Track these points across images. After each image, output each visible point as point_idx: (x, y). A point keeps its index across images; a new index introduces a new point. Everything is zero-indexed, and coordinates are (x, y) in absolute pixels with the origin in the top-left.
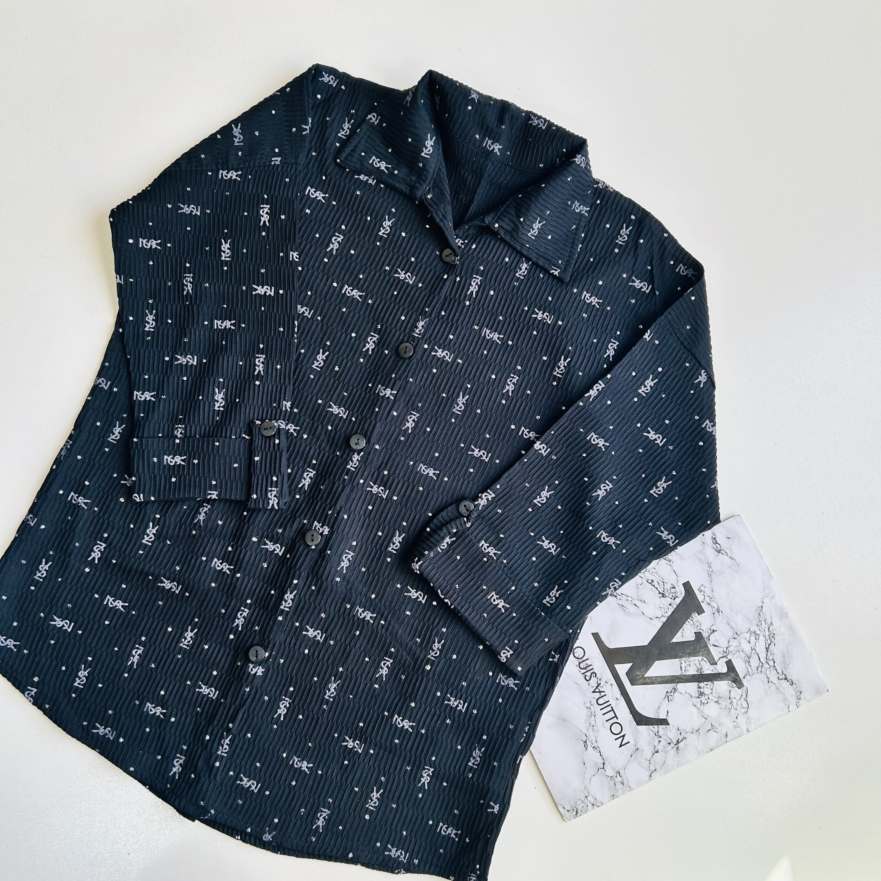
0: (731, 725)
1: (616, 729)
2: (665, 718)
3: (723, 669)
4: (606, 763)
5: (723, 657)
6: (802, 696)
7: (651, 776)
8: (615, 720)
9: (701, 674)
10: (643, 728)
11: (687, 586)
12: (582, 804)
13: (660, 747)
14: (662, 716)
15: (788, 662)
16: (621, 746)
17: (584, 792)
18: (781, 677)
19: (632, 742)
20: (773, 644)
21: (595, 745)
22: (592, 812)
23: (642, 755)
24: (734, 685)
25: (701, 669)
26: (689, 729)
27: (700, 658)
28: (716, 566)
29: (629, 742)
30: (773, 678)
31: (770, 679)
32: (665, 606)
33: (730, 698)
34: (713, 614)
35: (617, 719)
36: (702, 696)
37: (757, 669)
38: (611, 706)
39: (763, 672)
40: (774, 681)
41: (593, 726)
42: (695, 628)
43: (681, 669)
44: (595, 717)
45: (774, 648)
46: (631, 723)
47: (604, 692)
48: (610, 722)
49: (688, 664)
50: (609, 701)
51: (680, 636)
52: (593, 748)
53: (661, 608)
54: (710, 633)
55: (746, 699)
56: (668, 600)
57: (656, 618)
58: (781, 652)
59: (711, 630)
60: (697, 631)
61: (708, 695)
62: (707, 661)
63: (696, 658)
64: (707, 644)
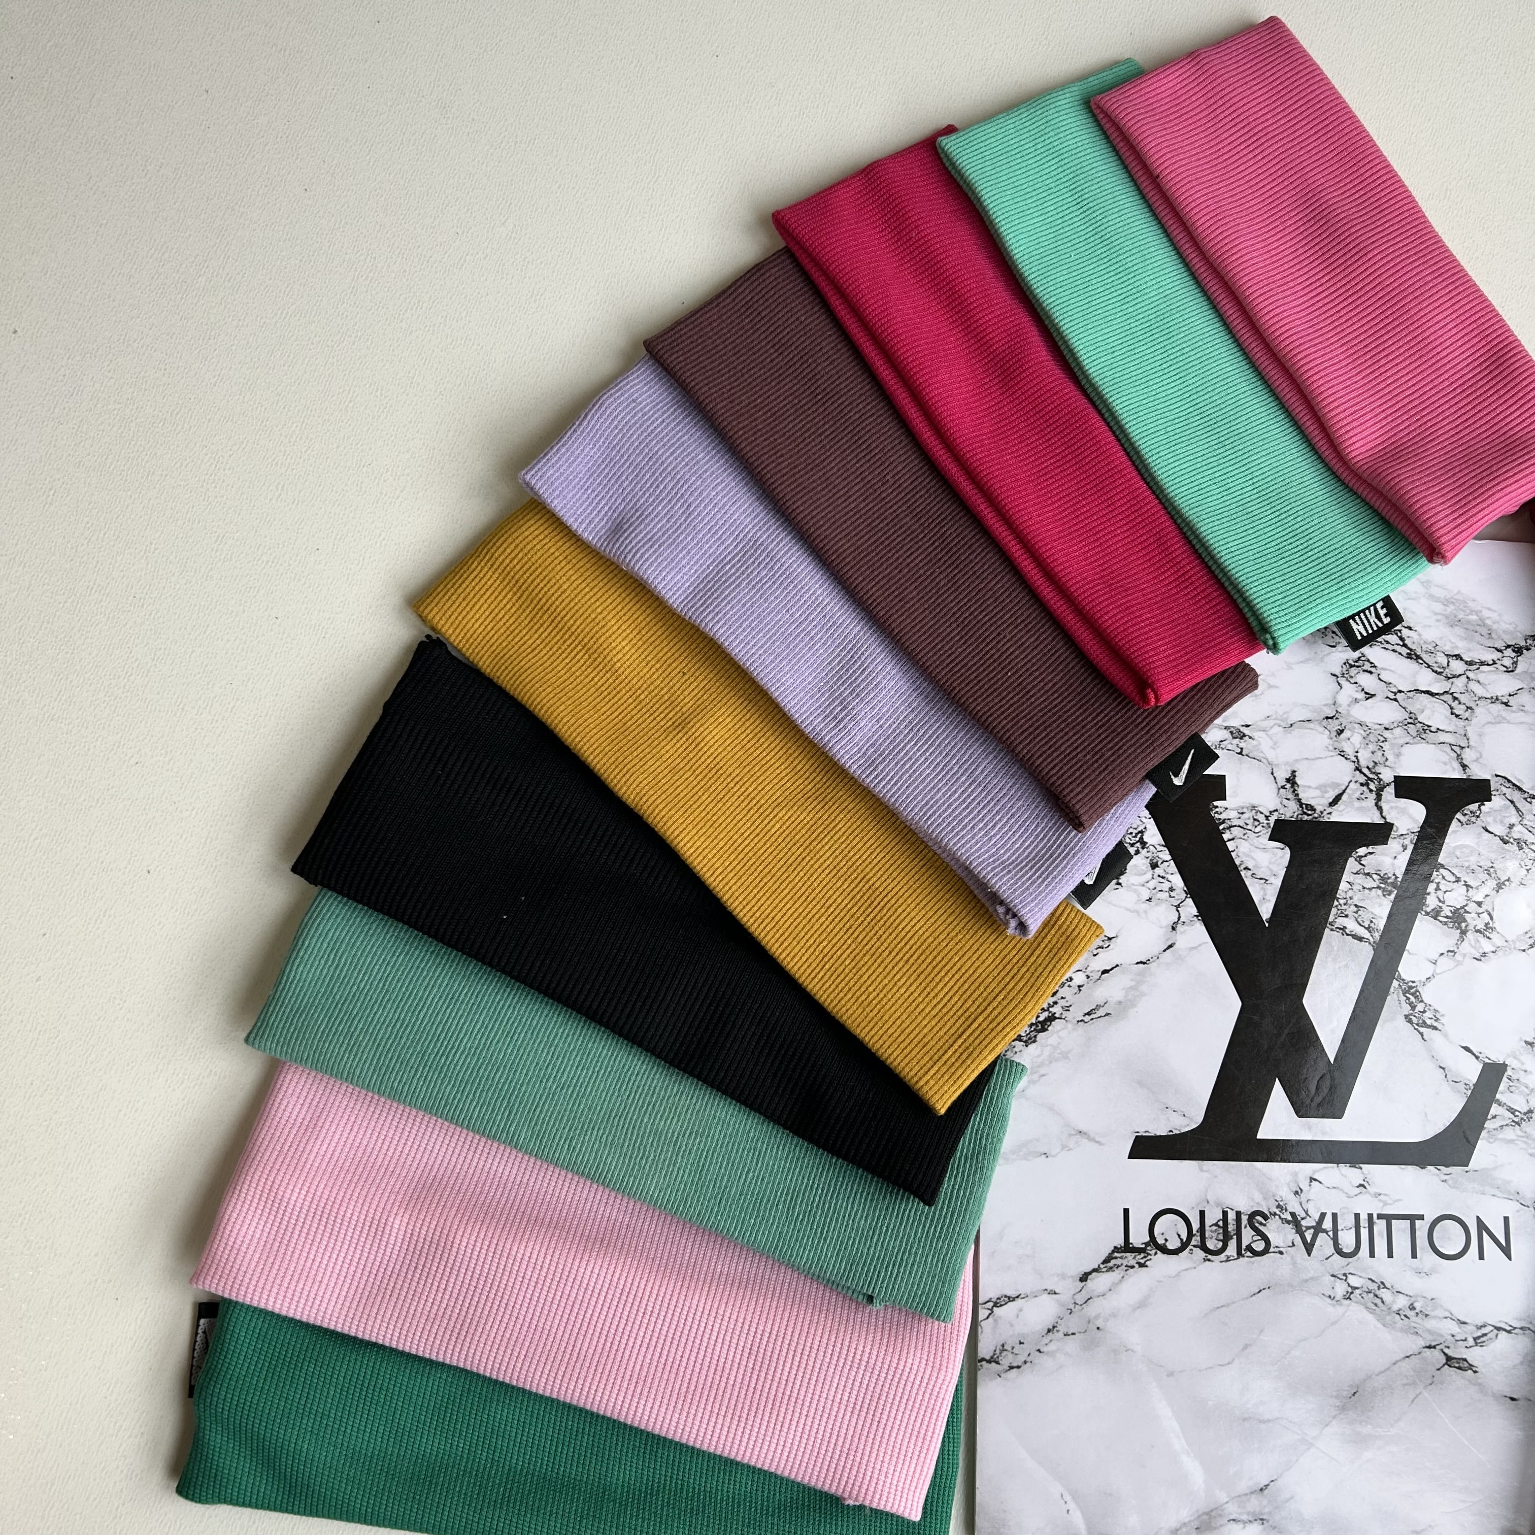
1: (1450, 1238)
2: (1480, 1066)
5: (1379, 797)
8: (1422, 1227)
9: (1399, 889)
10: (1484, 1153)
14: (1472, 1072)
15: (1474, 617)
16: (1506, 1251)
19: (1509, 1209)
21: (1470, 1332)
24: (1474, 807)
25: (1384, 879)
27: (1352, 864)
29: (1506, 1220)
30: (1502, 684)
31: (1499, 694)
32: (1152, 884)
33: (1506, 842)
34: (1240, 753)
35: (1421, 1217)
36: (1465, 921)
37: (1457, 716)
38: (1375, 1217)
39: (1473, 705)
40: (1512, 690)
41: (1412, 1307)
42: (1257, 830)
43: (1360, 939)
44: (1385, 1287)
45: (1419, 635)
46: (1450, 1182)
47: (1323, 1215)
48: (1422, 1249)
49: (1354, 909)
50: (1357, 1216)
51: (1264, 889)
52: (1476, 1344)
53: (1149, 900)
54: (1291, 796)
55: (1526, 795)
56: (1138, 863)
57: (1173, 929)
58: (1438, 621)
59: (1283, 787)
60: (1270, 830)
61: (1469, 899)
62: (1370, 849)
63: (1346, 877)
64: (1321, 820)
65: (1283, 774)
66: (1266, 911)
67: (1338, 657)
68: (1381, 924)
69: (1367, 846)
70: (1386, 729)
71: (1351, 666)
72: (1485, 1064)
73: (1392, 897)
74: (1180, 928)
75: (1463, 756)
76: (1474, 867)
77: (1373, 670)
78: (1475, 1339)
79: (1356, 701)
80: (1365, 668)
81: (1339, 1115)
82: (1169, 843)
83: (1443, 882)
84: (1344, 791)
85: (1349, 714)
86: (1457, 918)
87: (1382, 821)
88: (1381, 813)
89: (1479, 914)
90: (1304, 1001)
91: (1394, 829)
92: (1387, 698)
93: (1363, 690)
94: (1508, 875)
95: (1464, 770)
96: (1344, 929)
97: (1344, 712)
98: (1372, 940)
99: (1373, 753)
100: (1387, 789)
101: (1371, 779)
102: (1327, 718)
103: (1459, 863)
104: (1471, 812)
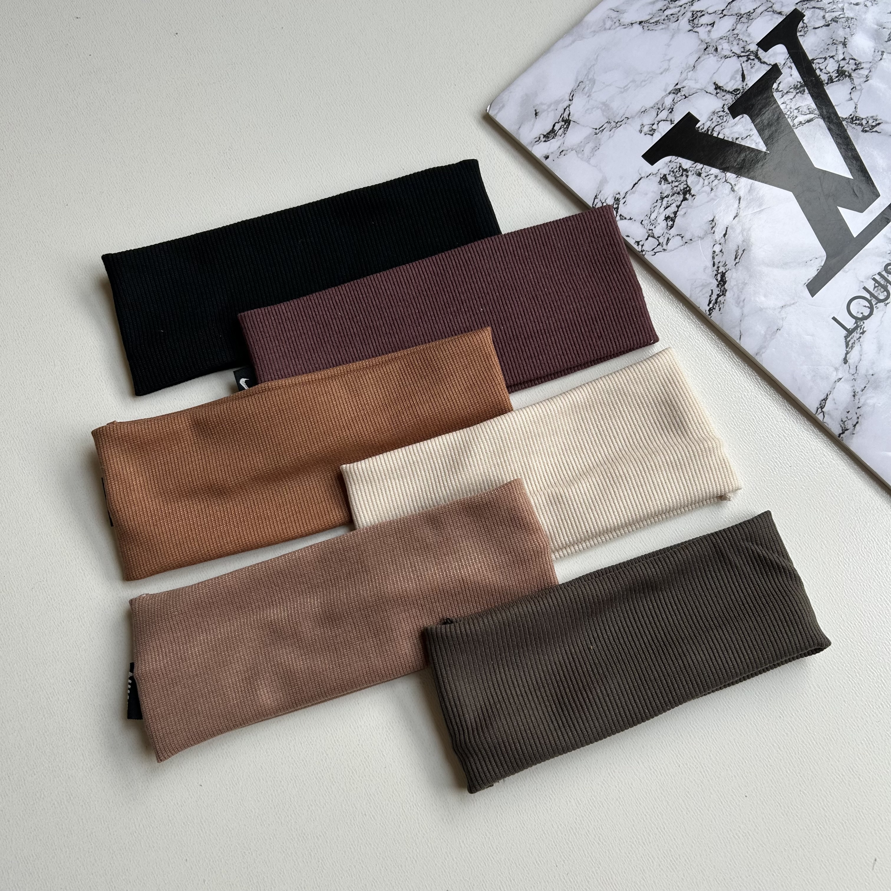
5: (759, 59)
9: (806, 85)
11: (652, 156)
24: (801, 25)
25: (796, 88)
27: (776, 95)
28: (597, 119)
32: (706, 182)
33: (828, 25)
34: (686, 97)
36: (845, 71)
42: (725, 120)
56: (692, 180)
57: (733, 191)
60: (730, 115)
61: (838, 62)
62: (778, 82)
63: (779, 102)
64: (746, 90)
65: (711, 89)
67: (684, 23)
68: (813, 106)
69: (775, 82)
71: (693, 20)
73: (807, 91)
75: (775, 10)
77: (703, 13)
79: (709, 31)
80: (699, 15)
81: (879, 196)
85: (712, 40)
86: (841, 73)
87: (770, 67)
89: (848, 63)
90: (817, 165)
91: (778, 64)
92: (720, 18)
93: (707, 25)
94: (843, 37)
95: (781, 14)
96: (801, 123)
97: (709, 41)
98: (817, 116)
99: (738, 44)
100: (759, 53)
101: (748, 55)
102: (705, 49)
103: (819, 51)
104: (802, 28)
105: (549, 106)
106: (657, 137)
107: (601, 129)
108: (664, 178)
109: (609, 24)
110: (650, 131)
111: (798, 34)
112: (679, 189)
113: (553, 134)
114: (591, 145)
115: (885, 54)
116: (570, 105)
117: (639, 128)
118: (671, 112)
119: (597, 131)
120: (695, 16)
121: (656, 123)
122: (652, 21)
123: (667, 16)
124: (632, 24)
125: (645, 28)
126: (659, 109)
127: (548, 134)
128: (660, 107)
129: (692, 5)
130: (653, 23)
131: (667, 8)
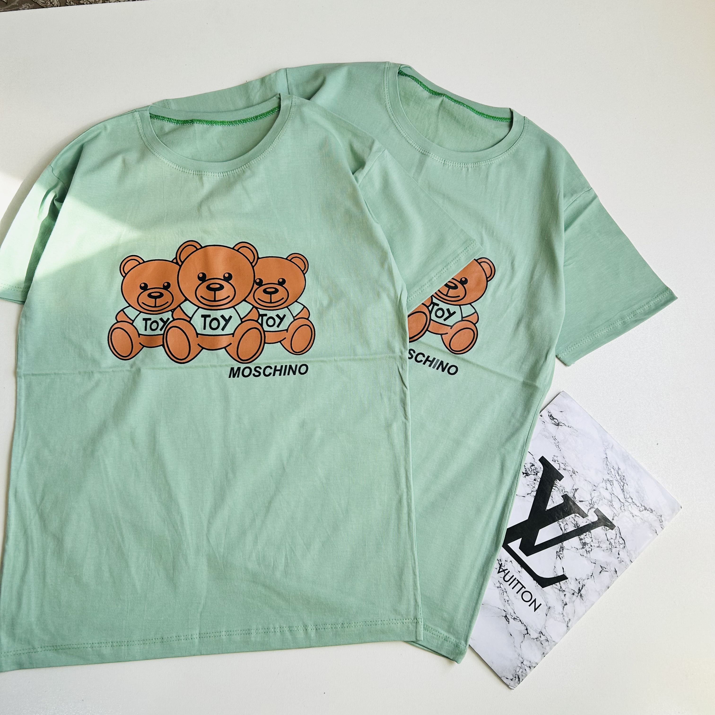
0: (617, 561)
1: (527, 597)
2: (563, 574)
3: (595, 519)
4: (528, 628)
5: (590, 509)
6: (663, 518)
7: (568, 626)
8: (523, 590)
9: (578, 528)
10: (548, 589)
11: (543, 460)
12: (521, 670)
13: (567, 600)
14: (560, 573)
15: (643, 495)
16: (535, 610)
17: (518, 659)
18: (641, 509)
19: (543, 603)
20: (625, 485)
21: (514, 616)
22: (531, 674)
23: (555, 611)
24: (608, 528)
25: (577, 524)
26: (584, 577)
27: (573, 515)
28: (560, 438)
29: (541, 604)
30: (636, 511)
31: (633, 513)
32: (531, 483)
33: (608, 540)
34: (571, 476)
35: (525, 588)
36: (585, 546)
37: (621, 509)
38: (516, 579)
39: (626, 511)
40: (637, 515)
41: (508, 601)
42: (561, 492)
43: (562, 530)
44: (506, 593)
45: (628, 488)
46: (537, 588)
47: (507, 569)
48: (520, 593)
49: (566, 524)
50: (513, 576)
51: (551, 503)
52: (514, 619)
53: (528, 485)
54: (573, 492)
55: (620, 536)
56: (532, 477)
57: (528, 494)
58: (634, 489)
59: (573, 489)
60: (563, 494)
61: (590, 543)
62: (579, 516)
63: (570, 516)
64: (575, 502)
65: (575, 487)
66: (548, 508)
67: (607, 477)
68: (568, 531)
69: (579, 515)
70: (604, 498)
71: (608, 481)
72: (564, 575)
73: (576, 528)
74: (529, 495)
75: (615, 517)
76: (597, 539)
77: (612, 485)
78: (514, 618)
79: (603, 488)
80: (611, 483)
81: (527, 556)
82: (541, 479)
83: (588, 535)
84: (585, 501)
86: (584, 544)
87: (587, 513)
88: (588, 512)
89: (589, 548)
90: (540, 530)
91: (588, 517)
92: (610, 493)
93: (606, 487)
94: (602, 546)
95: (612, 520)
96: (560, 525)
97: (599, 487)
98: (564, 532)
99: (597, 500)
100: (594, 509)
101: (592, 504)
102: (594, 485)
103: (595, 535)
104: (606, 528)
105: (565, 417)
106: (552, 463)
107: (555, 439)
108: (533, 465)
109: (606, 444)
110: (555, 460)
111: (603, 527)
112: (527, 471)
113: (552, 419)
114: (547, 435)
115: (594, 564)
116: (566, 426)
117: (556, 455)
118: (564, 469)
119: (554, 437)
120: (611, 482)
121: (559, 463)
122: (608, 463)
123: (610, 469)
124: (606, 454)
125: (604, 460)
126: (565, 464)
127: (552, 417)
128: (566, 465)
129: (616, 481)
130: (607, 463)
131: (614, 469)
